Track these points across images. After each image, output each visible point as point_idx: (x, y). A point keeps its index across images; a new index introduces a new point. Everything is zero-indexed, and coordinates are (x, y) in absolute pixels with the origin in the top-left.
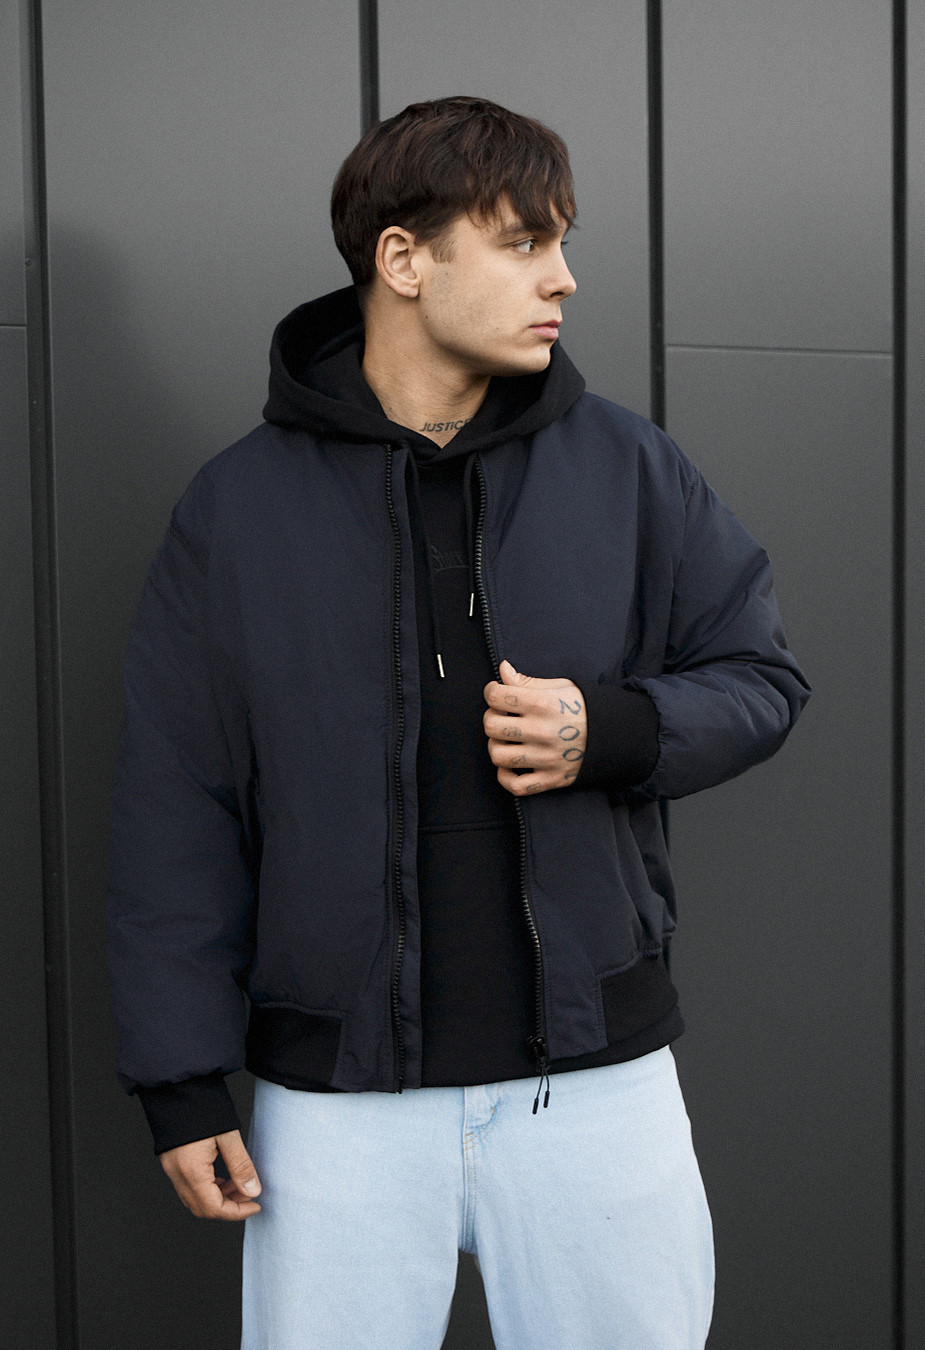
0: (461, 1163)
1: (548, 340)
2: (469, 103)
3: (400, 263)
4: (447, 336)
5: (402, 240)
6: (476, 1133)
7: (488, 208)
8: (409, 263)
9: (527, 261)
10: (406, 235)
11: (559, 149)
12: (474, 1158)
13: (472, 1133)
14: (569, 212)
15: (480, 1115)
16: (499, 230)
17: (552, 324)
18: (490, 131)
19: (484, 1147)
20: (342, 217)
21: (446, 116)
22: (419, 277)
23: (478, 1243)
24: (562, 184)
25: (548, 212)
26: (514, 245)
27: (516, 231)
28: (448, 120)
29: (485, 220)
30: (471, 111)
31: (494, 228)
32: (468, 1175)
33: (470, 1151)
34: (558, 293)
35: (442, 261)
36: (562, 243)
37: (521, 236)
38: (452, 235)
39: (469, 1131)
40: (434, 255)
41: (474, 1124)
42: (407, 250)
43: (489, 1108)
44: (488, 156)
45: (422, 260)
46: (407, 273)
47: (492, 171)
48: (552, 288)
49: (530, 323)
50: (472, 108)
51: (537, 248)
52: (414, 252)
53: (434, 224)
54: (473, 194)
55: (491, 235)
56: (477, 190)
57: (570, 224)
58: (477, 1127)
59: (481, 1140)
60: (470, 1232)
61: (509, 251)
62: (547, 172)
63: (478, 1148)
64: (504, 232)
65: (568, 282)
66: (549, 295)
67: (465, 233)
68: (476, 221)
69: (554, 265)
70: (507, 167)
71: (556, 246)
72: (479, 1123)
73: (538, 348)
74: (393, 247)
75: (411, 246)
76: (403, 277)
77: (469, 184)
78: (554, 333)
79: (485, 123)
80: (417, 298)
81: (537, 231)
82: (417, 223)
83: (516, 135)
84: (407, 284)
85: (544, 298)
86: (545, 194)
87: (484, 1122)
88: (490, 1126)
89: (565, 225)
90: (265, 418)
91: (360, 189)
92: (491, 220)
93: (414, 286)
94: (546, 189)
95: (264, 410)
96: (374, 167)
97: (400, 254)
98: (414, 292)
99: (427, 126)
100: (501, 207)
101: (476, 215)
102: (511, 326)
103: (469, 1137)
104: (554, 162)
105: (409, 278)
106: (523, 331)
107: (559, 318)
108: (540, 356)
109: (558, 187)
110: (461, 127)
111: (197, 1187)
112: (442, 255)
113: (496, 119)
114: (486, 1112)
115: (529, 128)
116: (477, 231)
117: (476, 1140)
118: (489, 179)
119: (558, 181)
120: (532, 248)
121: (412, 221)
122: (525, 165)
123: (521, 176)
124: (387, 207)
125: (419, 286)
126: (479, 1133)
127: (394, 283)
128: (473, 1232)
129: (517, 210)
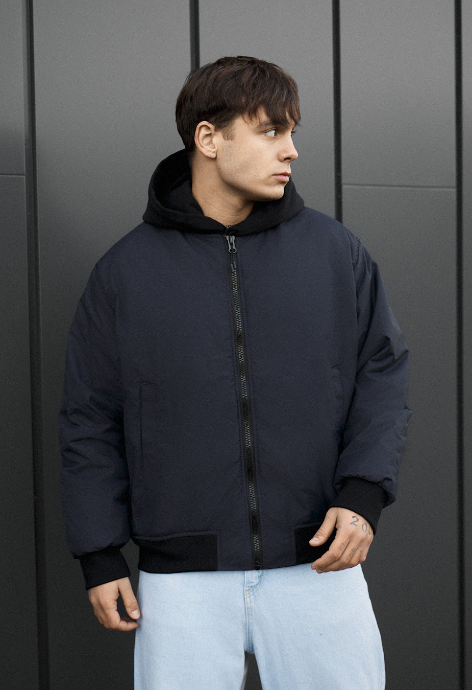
0: (243, 605)
1: (282, 182)
2: (249, 60)
3: (207, 140)
4: (230, 179)
5: (209, 128)
6: (251, 590)
7: (253, 113)
8: (212, 140)
9: (273, 141)
10: (210, 126)
11: (292, 85)
12: (251, 603)
13: (249, 590)
14: (296, 117)
15: (253, 580)
16: (258, 124)
17: (285, 174)
18: (257, 74)
19: (255, 597)
20: (180, 116)
21: (235, 65)
22: (216, 148)
23: (254, 648)
24: (293, 102)
25: (285, 117)
26: (265, 132)
27: (267, 124)
28: (236, 67)
29: (251, 119)
30: (249, 63)
31: (255, 123)
32: (248, 611)
33: (248, 599)
34: (288, 158)
35: (228, 140)
36: (292, 132)
37: (269, 127)
38: (234, 126)
39: (247, 589)
40: (224, 137)
41: (250, 585)
42: (211, 134)
43: (257, 576)
44: (254, 85)
45: (218, 139)
46: (211, 145)
47: (255, 94)
48: (285, 155)
49: (273, 173)
50: (249, 62)
51: (278, 134)
52: (214, 135)
53: (225, 121)
54: (245, 105)
55: (254, 127)
56: (247, 103)
57: (296, 123)
58: (252, 586)
59: (253, 593)
60: (250, 641)
61: (263, 136)
62: (285, 96)
63: (252, 597)
64: (261, 125)
65: (294, 153)
66: (283, 159)
67: (241, 126)
68: (246, 119)
69: (287, 144)
70: (264, 92)
71: (289, 134)
72: (253, 584)
73: (277, 187)
74: (204, 132)
75: (212, 131)
76: (208, 148)
77: (243, 100)
78: (287, 179)
79: (255, 70)
80: (216, 158)
81: (278, 125)
82: (216, 119)
83: (270, 77)
84: (210, 151)
85: (281, 161)
86: (284, 107)
87: (255, 584)
88: (258, 586)
89: (293, 123)
90: (143, 219)
91: (189, 101)
92: (254, 120)
93: (214, 152)
94: (284, 105)
95: (143, 216)
96: (196, 90)
97: (207, 135)
98: (214, 156)
99: (225, 70)
100: (260, 112)
101: (246, 116)
102: (263, 175)
103: (247, 592)
104: (289, 92)
105: (212, 148)
106: (269, 177)
107: (289, 171)
108: (279, 191)
109: (290, 103)
110: (241, 72)
111: (107, 611)
112: (229, 137)
113: (261, 68)
114: (256, 578)
115: (278, 74)
116: (246, 124)
117: (251, 593)
118: (253, 99)
119: (291, 101)
120: (275, 134)
121: (213, 119)
122: (273, 91)
123: (271, 98)
124: (202, 111)
125: (216, 153)
126: (253, 590)
127: (203, 150)
128: (252, 642)
129: (268, 114)
